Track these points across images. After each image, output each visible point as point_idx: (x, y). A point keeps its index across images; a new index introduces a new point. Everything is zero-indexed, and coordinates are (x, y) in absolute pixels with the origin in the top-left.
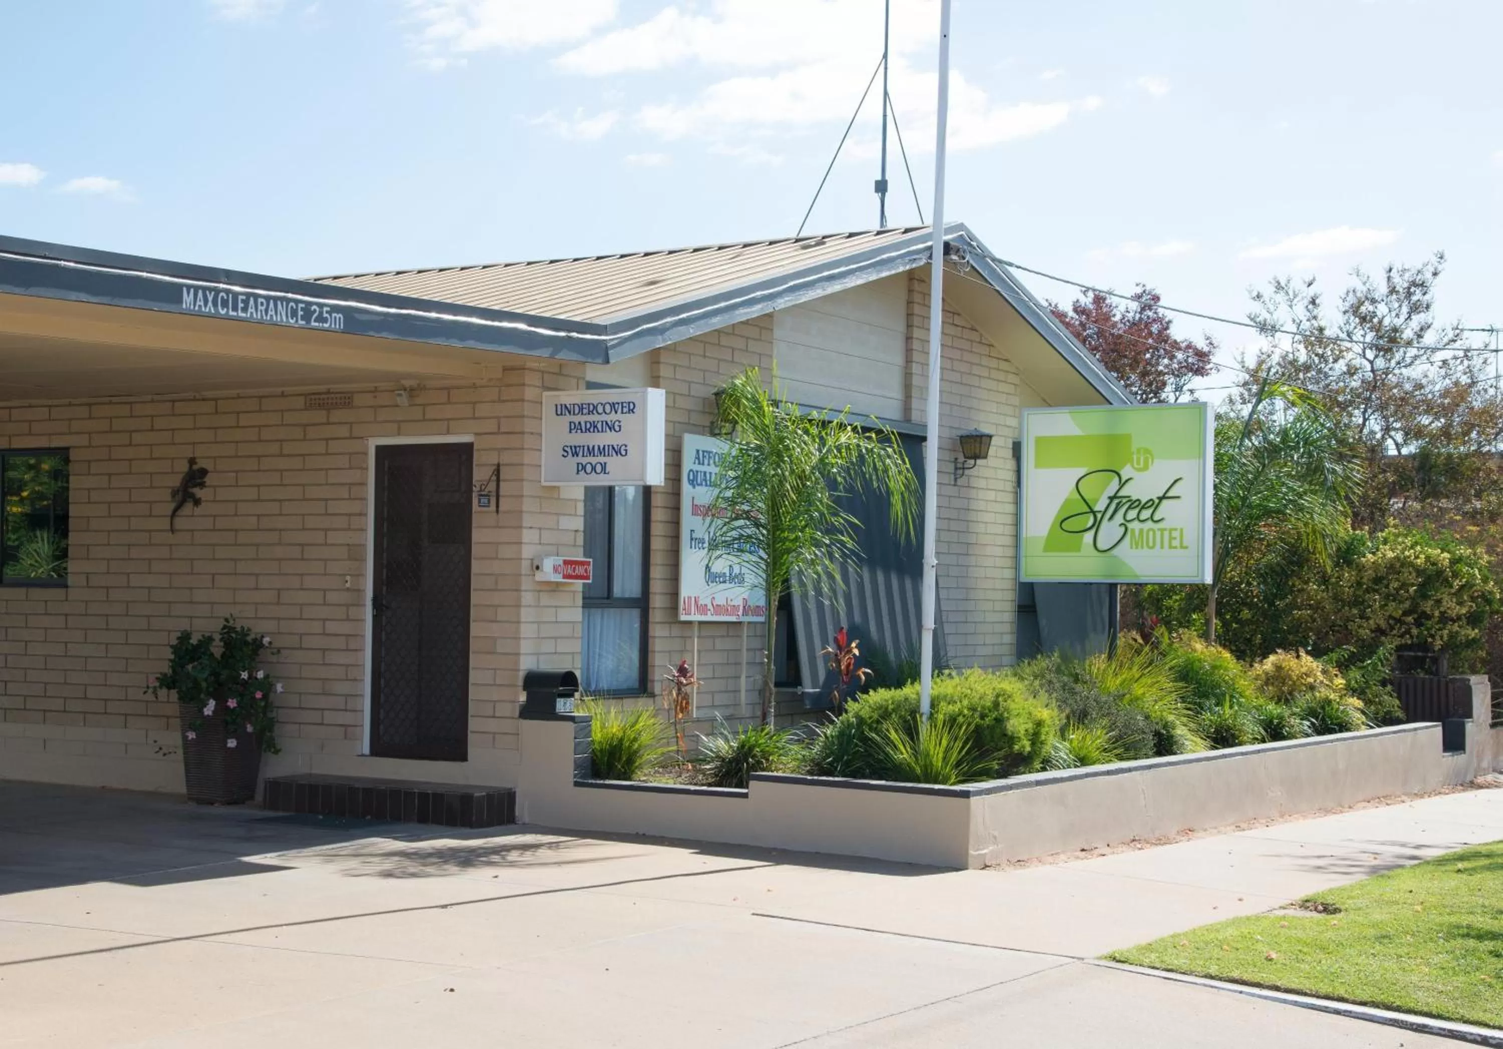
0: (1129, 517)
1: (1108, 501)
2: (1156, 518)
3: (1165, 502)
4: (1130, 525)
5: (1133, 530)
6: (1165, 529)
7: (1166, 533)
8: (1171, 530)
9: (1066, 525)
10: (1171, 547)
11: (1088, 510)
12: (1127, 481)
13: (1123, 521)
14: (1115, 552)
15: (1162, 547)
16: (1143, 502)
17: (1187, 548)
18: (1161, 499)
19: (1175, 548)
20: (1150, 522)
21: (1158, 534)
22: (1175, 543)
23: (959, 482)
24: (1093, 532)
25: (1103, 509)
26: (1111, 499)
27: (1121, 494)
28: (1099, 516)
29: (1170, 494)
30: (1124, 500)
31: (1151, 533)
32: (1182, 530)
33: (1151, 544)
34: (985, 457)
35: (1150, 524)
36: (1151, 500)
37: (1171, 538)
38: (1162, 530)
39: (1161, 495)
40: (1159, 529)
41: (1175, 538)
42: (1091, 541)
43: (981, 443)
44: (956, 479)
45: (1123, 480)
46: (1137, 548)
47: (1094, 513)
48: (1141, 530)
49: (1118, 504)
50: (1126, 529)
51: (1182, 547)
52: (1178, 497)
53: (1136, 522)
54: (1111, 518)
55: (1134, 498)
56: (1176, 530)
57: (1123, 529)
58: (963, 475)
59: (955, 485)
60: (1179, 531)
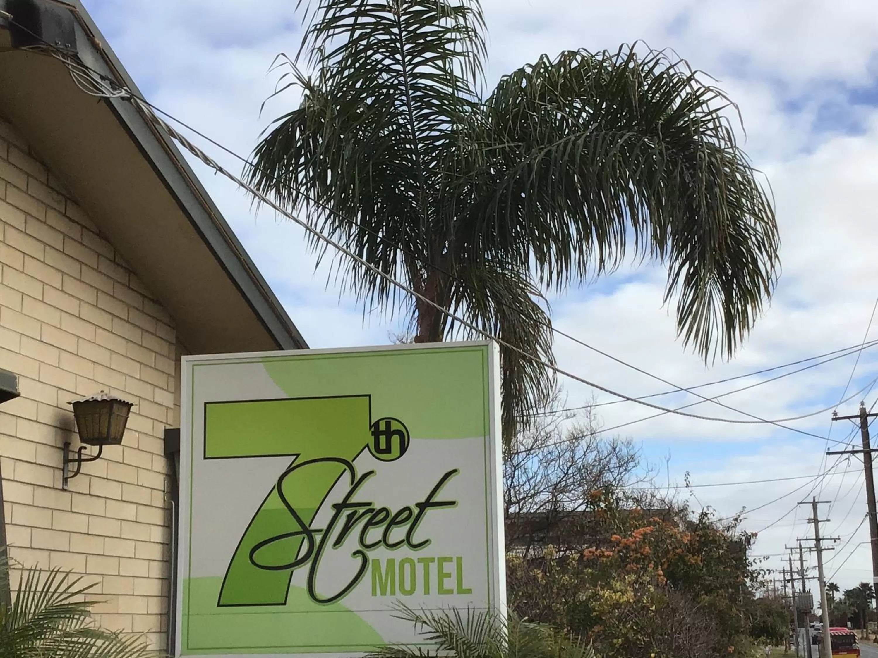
0: (369, 539)
1: (333, 512)
2: (416, 539)
3: (430, 512)
4: (371, 554)
5: (377, 562)
6: (432, 560)
7: (434, 567)
8: (442, 560)
9: (260, 556)
10: (442, 591)
11: (300, 529)
12: (365, 476)
13: (359, 547)
14: (344, 602)
15: (427, 591)
16: (393, 513)
17: (469, 591)
18: (423, 506)
19: (450, 592)
20: (405, 548)
21: (420, 568)
22: (450, 583)
23: (72, 485)
24: (307, 566)
25: (324, 527)
26: (339, 508)
27: (354, 499)
28: (318, 538)
29: (438, 498)
30: (361, 510)
31: (407, 566)
32: (459, 559)
33: (408, 587)
34: (118, 441)
35: (405, 551)
36: (407, 509)
37: (442, 576)
38: (426, 561)
39: (423, 500)
40: (420, 560)
41: (449, 575)
42: (305, 586)
43: (111, 414)
44: (65, 480)
45: (358, 476)
46: (383, 593)
47: (309, 533)
48: (391, 562)
49: (350, 517)
50: (365, 561)
51: (461, 591)
52: (452, 503)
53: (382, 548)
54: (339, 542)
55: (377, 506)
56: (450, 559)
57: (359, 560)
58: (77, 472)
59: (64, 490)
60: (455, 560)
